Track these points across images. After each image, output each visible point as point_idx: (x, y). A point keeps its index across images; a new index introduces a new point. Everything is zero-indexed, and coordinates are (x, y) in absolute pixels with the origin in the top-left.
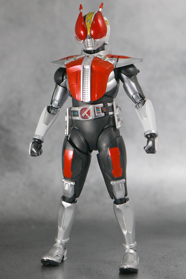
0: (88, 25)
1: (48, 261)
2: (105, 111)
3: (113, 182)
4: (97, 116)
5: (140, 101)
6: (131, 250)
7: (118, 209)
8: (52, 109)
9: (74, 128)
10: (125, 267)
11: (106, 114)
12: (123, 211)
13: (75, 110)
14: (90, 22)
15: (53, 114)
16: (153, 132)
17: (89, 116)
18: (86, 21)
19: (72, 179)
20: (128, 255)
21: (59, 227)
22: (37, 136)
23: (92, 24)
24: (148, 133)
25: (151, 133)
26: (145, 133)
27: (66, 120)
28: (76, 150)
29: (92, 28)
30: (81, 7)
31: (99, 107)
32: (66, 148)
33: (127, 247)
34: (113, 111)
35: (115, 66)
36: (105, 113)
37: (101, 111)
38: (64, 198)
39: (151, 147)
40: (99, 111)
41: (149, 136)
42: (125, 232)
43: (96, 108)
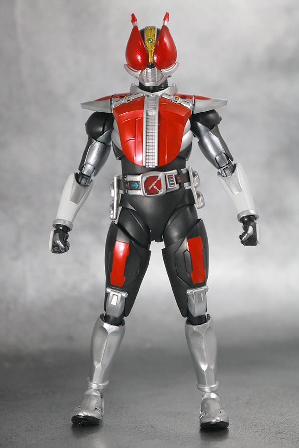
0: (150, 46)
1: (86, 417)
2: (180, 181)
3: (191, 291)
4: (170, 189)
5: (227, 166)
6: (212, 393)
7: (195, 332)
8: (83, 177)
9: (127, 208)
10: (214, 421)
11: (181, 186)
12: (203, 335)
13: (134, 180)
14: (152, 42)
15: (85, 186)
16: (252, 212)
17: (158, 190)
18: (146, 40)
19: (122, 288)
20: (209, 401)
21: (95, 363)
22: (62, 221)
23: (156, 47)
24: (245, 215)
25: (248, 214)
26: (238, 215)
27: (112, 195)
28: (133, 242)
29: (156, 52)
30: (134, 19)
31: (172, 175)
32: (117, 240)
33: (207, 389)
34: (189, 181)
35: (193, 112)
36: (180, 184)
37: (175, 181)
38: (106, 318)
39: (252, 236)
40: (173, 181)
41: (246, 219)
42: (204, 367)
43: (168, 176)
